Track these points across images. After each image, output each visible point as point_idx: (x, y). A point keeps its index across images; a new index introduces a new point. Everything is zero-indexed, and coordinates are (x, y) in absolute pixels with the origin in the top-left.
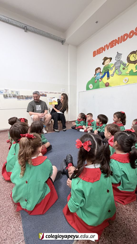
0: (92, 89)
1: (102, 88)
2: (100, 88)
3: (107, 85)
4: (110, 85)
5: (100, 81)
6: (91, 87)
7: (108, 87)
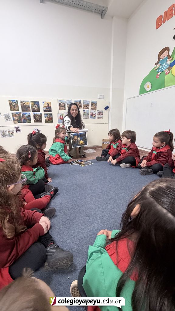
0: (149, 91)
1: (169, 86)
2: (166, 88)
5: (167, 74)
6: (148, 87)
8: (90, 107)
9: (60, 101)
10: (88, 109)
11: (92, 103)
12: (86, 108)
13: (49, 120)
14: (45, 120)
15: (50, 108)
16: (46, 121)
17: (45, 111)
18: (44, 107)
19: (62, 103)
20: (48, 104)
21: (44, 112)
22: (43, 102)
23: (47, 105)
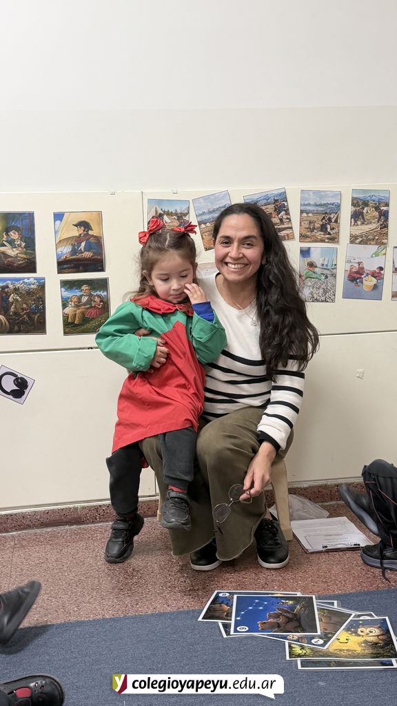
8: (346, 227)
9: (160, 202)
10: (334, 239)
11: (355, 202)
12: (320, 235)
13: (85, 320)
14: (66, 317)
15: (97, 244)
16: (71, 327)
17: (63, 266)
18: (60, 243)
19: (169, 214)
20: (84, 225)
21: (60, 272)
22: (58, 216)
23: (76, 232)
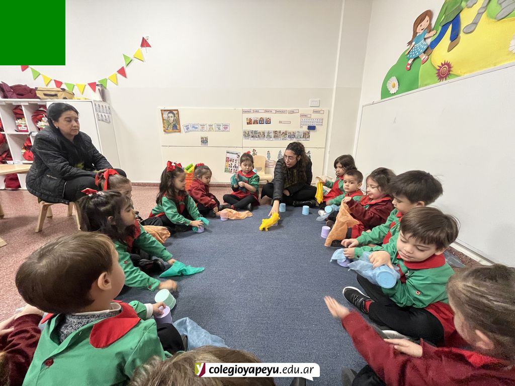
0: (394, 94)
1: (426, 85)
2: (421, 89)
3: (444, 72)
4: (454, 71)
5: (424, 62)
6: (394, 86)
7: (448, 80)
